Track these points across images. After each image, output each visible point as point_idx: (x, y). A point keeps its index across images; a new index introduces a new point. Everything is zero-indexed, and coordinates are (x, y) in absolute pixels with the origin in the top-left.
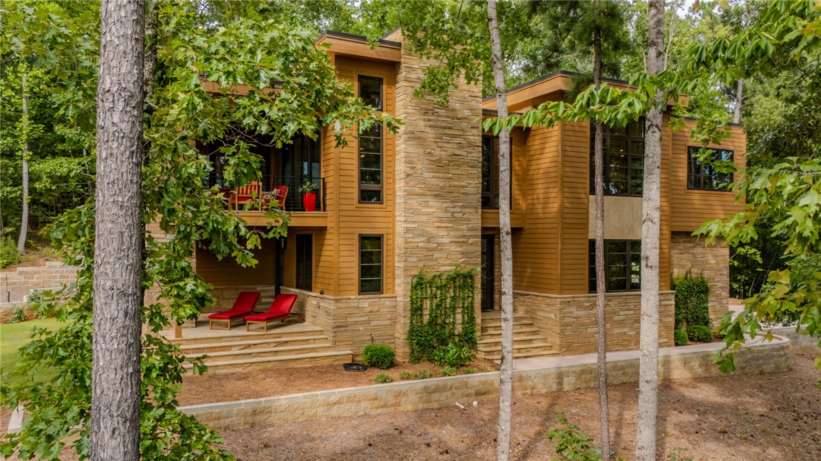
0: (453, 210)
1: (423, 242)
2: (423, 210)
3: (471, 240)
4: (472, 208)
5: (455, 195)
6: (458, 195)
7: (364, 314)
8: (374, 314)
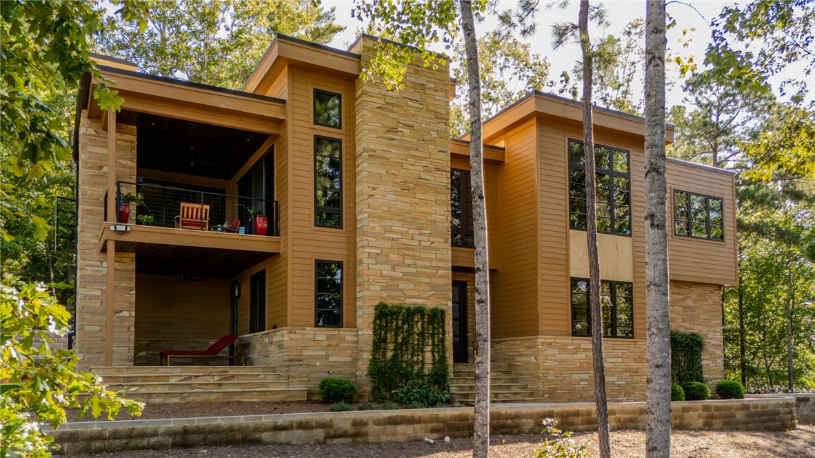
0: (420, 237)
1: (387, 270)
2: (387, 235)
3: (440, 272)
5: (421, 222)
6: (425, 222)
7: (321, 348)
8: (332, 348)
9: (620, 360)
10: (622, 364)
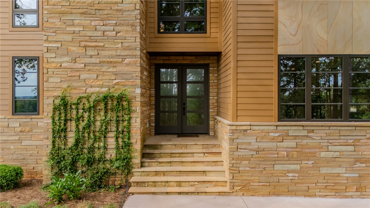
0: (104, 28)
1: (67, 62)
2: (68, 29)
3: (127, 61)
4: (128, 25)
5: (106, 12)
6: (110, 12)
7: (15, 134)
8: (25, 134)
9: (352, 148)
10: (354, 153)
